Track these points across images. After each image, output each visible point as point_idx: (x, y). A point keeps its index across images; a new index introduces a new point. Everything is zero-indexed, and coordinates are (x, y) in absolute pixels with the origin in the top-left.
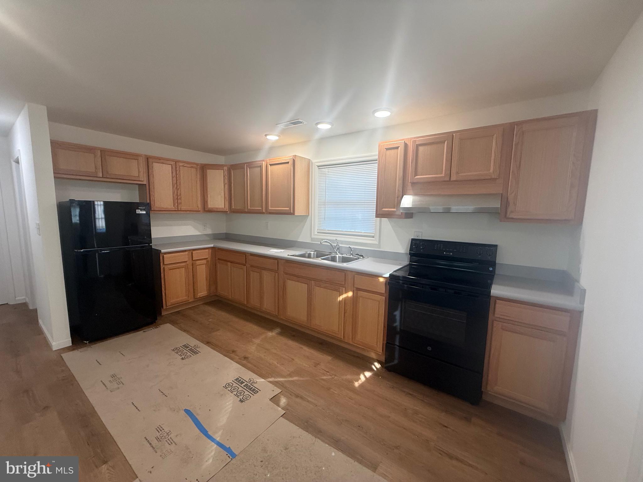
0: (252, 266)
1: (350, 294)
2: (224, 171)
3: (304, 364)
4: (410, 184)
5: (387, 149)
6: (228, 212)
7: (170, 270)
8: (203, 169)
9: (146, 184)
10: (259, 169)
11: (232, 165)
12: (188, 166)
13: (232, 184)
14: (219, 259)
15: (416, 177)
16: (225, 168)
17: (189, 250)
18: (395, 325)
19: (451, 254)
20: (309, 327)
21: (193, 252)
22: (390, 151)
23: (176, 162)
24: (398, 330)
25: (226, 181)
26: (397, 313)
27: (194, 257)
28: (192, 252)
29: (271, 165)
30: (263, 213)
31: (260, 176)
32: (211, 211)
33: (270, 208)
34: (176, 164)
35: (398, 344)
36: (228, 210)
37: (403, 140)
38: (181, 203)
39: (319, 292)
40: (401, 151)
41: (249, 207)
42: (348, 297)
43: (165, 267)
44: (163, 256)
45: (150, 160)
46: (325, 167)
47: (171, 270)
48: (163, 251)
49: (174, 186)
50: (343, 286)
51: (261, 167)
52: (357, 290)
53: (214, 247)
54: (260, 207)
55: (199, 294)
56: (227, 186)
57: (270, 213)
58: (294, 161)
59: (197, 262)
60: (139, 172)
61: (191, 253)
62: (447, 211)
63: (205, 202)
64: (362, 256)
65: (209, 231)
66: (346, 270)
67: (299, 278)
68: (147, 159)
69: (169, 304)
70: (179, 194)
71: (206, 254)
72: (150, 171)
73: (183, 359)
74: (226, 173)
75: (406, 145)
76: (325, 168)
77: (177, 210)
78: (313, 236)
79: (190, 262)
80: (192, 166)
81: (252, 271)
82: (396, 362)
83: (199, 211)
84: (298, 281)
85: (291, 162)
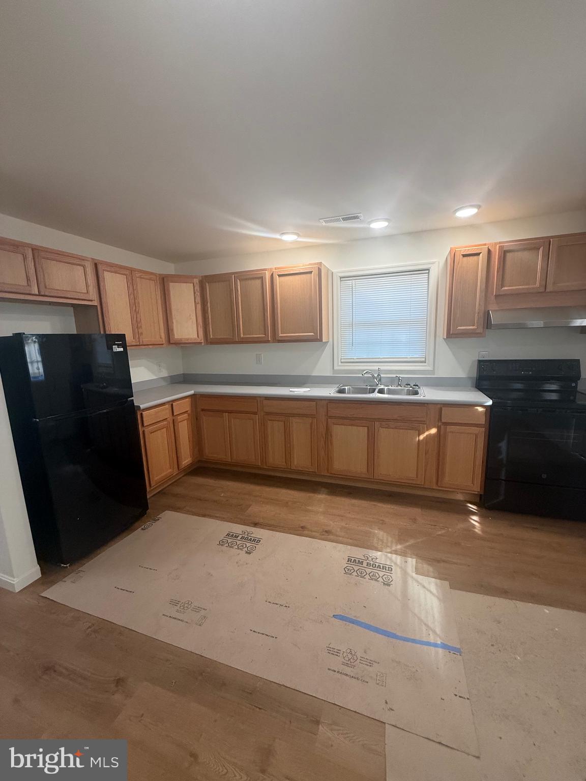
0: (268, 414)
1: (434, 431)
2: (194, 285)
3: (402, 523)
4: (493, 298)
5: (464, 256)
6: (203, 344)
7: (151, 433)
8: (164, 282)
9: (97, 306)
10: (258, 282)
11: (206, 276)
12: (147, 277)
13: (209, 304)
14: (203, 410)
15: (503, 289)
16: (196, 281)
17: (168, 402)
18: (500, 457)
19: (530, 373)
20: (372, 479)
21: (174, 404)
22: (468, 258)
23: (132, 270)
24: (505, 462)
25: (199, 299)
26: (503, 445)
27: (174, 411)
28: (172, 404)
29: (280, 276)
30: (268, 342)
31: (260, 292)
32: (178, 344)
33: (281, 335)
34: (130, 273)
35: (503, 478)
36: (203, 341)
37: (485, 245)
38: (142, 334)
39: (385, 435)
40: (482, 258)
41: (242, 336)
42: (430, 435)
43: (145, 430)
44: (142, 414)
45: (100, 267)
46: (352, 278)
47: (153, 434)
48: (142, 407)
49: (132, 309)
50: (423, 422)
51: (262, 279)
52: (442, 425)
53: (196, 393)
54: (262, 334)
55: (183, 463)
56: (199, 306)
57: (280, 341)
58: (320, 270)
59: (179, 417)
60: (87, 286)
61: (170, 406)
62: (521, 327)
63: (169, 330)
64: (417, 386)
65: (165, 373)
66: (427, 403)
67: (352, 421)
68: (96, 265)
69: (153, 484)
70: (139, 320)
71: (186, 406)
72: (102, 284)
73: (250, 553)
74: (198, 288)
75: (489, 251)
76: (349, 280)
77: (138, 344)
78: (336, 368)
79: (170, 419)
80: (151, 278)
81: (270, 420)
82: (501, 498)
83: (162, 344)
84: (352, 425)
85: (315, 272)
